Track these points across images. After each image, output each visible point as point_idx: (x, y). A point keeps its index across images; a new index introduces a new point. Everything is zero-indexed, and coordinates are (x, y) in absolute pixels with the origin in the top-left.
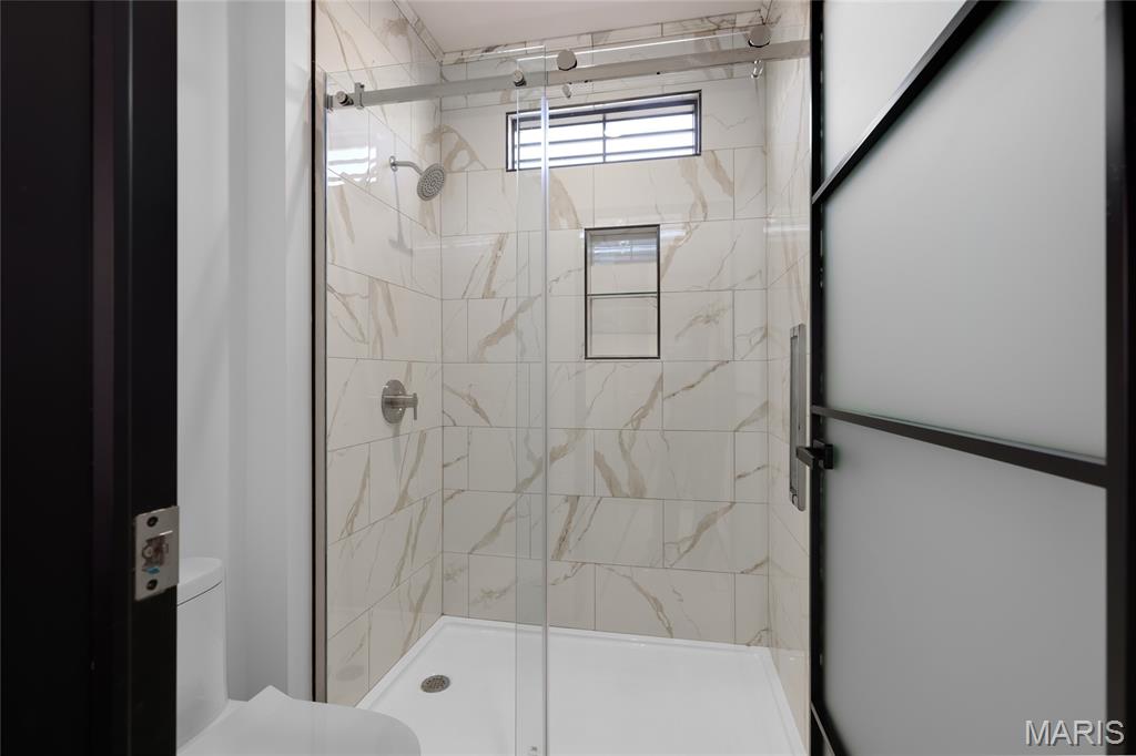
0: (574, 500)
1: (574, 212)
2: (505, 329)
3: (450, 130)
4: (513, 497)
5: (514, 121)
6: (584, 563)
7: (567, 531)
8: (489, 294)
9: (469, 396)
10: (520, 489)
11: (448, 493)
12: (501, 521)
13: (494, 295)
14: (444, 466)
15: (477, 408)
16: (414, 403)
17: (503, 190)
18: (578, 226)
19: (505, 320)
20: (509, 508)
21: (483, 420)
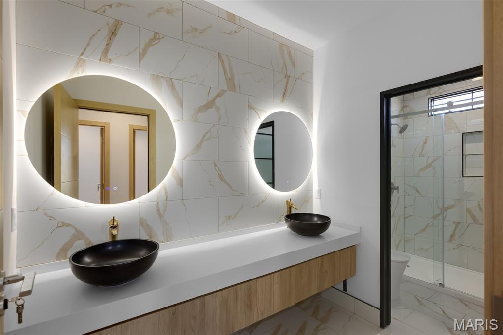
0: (457, 224)
1: (457, 128)
2: (428, 167)
3: (407, 106)
4: (432, 220)
5: (431, 100)
6: (462, 245)
7: (454, 233)
8: (422, 155)
9: (414, 187)
10: (434, 217)
11: (406, 216)
12: (427, 226)
13: (424, 156)
14: (405, 207)
15: (418, 191)
16: (397, 188)
17: (427, 122)
18: (459, 132)
19: (428, 163)
20: (430, 223)
21: (419, 195)
